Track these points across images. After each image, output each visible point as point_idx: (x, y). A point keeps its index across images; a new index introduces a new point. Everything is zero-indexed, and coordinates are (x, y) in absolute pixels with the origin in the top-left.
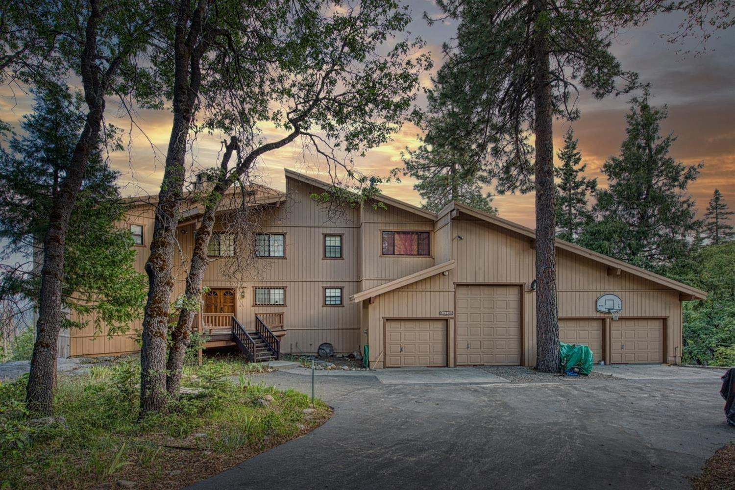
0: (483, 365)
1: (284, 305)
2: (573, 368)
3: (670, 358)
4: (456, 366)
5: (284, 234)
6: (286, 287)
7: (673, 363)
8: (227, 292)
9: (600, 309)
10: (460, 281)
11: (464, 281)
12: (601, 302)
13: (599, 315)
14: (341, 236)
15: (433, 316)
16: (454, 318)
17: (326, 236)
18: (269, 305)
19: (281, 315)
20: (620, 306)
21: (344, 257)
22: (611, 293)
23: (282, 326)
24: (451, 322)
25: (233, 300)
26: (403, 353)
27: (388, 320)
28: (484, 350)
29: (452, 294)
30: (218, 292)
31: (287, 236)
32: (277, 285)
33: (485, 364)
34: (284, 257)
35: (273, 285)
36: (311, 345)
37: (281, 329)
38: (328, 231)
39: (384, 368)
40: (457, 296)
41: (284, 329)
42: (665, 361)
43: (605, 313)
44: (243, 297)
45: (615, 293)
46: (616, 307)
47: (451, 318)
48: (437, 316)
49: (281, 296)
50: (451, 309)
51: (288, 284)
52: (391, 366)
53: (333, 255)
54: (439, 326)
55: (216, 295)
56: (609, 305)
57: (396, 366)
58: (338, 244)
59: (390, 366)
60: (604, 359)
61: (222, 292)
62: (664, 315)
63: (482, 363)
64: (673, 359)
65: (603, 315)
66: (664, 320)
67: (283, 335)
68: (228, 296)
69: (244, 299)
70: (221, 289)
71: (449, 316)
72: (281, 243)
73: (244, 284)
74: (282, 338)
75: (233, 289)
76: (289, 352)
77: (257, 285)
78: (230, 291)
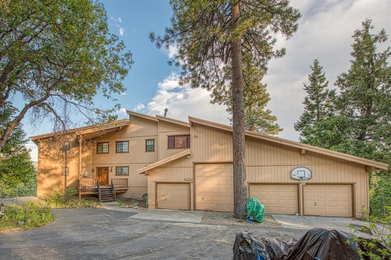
0: (212, 211)
1: (128, 175)
2: (250, 217)
3: (358, 214)
4: (195, 209)
6: (129, 166)
7: (360, 218)
9: (293, 177)
10: (196, 161)
11: (199, 161)
12: (294, 172)
13: (293, 181)
14: (153, 140)
15: (181, 181)
16: (194, 183)
17: (147, 140)
18: (122, 175)
19: (127, 179)
20: (310, 175)
21: (155, 150)
22: (302, 166)
23: (127, 185)
24: (192, 184)
25: (108, 173)
26: (166, 201)
27: (157, 183)
28: (212, 202)
29: (192, 169)
30: (102, 169)
31: (129, 142)
32: (125, 165)
33: (214, 210)
34: (128, 152)
35: (123, 165)
36: (140, 194)
37: (126, 186)
38: (148, 138)
39: (156, 209)
40: (196, 169)
41: (128, 186)
42: (353, 216)
43: (298, 180)
44: (111, 171)
45: (306, 166)
46: (307, 176)
48: (184, 181)
49: (127, 171)
50: (192, 177)
51: (130, 165)
52: (160, 208)
53: (150, 150)
54: (186, 187)
55: (102, 170)
56: (301, 174)
57: (162, 208)
58: (152, 144)
60: (299, 212)
61: (104, 169)
62: (351, 181)
63: (212, 209)
64: (361, 214)
65: (296, 182)
66: (352, 185)
67: (128, 189)
68: (106, 171)
69: (112, 172)
70: (103, 168)
71: (191, 181)
72: (127, 145)
73: (112, 165)
74: (127, 191)
75: (108, 168)
76: (130, 198)
77: (117, 165)
78: (107, 169)
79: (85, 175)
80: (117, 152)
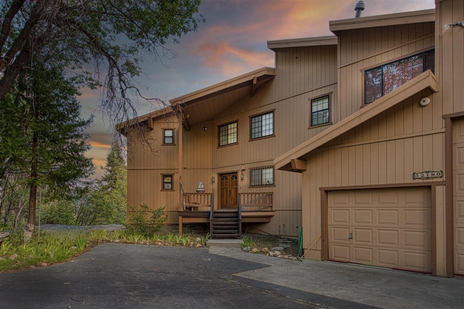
1: (273, 185)
5: (272, 112)
8: (233, 176)
14: (328, 96)
15: (399, 181)
16: (449, 184)
17: (312, 101)
18: (262, 186)
19: (271, 195)
23: (271, 207)
24: (440, 192)
25: (237, 183)
26: (353, 241)
29: (440, 140)
30: (228, 176)
31: (276, 112)
32: (267, 164)
34: (273, 135)
35: (264, 164)
36: (297, 227)
37: (270, 209)
38: (315, 95)
39: (323, 260)
41: (273, 210)
44: (242, 179)
47: (439, 184)
48: (409, 180)
49: (271, 176)
50: (439, 165)
53: (320, 121)
54: (418, 198)
55: (227, 179)
57: (342, 260)
58: (326, 106)
59: (334, 258)
61: (231, 175)
67: (271, 216)
68: (234, 180)
69: (243, 181)
70: (229, 173)
71: (435, 180)
72: (271, 121)
73: (243, 167)
74: (271, 218)
75: (236, 173)
76: (277, 234)
77: (252, 166)
78: (234, 175)
79: (198, 190)
80: (251, 139)
